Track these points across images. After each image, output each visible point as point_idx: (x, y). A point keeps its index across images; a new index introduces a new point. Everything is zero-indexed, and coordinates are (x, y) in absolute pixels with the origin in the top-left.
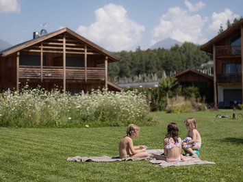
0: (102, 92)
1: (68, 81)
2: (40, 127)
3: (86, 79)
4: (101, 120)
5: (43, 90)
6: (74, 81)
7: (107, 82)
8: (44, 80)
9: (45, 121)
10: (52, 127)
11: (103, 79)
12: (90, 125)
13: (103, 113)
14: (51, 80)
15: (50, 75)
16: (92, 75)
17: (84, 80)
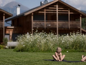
0: (76, 34)
1: (59, 29)
2: (44, 52)
3: (69, 27)
4: (75, 49)
5: (45, 33)
6: (63, 29)
7: (81, 29)
8: (46, 28)
9: (46, 49)
10: (49, 52)
11: (79, 28)
12: (69, 51)
13: (76, 45)
14: (50, 28)
15: (50, 25)
16: (73, 25)
17: (68, 28)
